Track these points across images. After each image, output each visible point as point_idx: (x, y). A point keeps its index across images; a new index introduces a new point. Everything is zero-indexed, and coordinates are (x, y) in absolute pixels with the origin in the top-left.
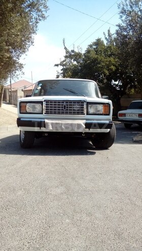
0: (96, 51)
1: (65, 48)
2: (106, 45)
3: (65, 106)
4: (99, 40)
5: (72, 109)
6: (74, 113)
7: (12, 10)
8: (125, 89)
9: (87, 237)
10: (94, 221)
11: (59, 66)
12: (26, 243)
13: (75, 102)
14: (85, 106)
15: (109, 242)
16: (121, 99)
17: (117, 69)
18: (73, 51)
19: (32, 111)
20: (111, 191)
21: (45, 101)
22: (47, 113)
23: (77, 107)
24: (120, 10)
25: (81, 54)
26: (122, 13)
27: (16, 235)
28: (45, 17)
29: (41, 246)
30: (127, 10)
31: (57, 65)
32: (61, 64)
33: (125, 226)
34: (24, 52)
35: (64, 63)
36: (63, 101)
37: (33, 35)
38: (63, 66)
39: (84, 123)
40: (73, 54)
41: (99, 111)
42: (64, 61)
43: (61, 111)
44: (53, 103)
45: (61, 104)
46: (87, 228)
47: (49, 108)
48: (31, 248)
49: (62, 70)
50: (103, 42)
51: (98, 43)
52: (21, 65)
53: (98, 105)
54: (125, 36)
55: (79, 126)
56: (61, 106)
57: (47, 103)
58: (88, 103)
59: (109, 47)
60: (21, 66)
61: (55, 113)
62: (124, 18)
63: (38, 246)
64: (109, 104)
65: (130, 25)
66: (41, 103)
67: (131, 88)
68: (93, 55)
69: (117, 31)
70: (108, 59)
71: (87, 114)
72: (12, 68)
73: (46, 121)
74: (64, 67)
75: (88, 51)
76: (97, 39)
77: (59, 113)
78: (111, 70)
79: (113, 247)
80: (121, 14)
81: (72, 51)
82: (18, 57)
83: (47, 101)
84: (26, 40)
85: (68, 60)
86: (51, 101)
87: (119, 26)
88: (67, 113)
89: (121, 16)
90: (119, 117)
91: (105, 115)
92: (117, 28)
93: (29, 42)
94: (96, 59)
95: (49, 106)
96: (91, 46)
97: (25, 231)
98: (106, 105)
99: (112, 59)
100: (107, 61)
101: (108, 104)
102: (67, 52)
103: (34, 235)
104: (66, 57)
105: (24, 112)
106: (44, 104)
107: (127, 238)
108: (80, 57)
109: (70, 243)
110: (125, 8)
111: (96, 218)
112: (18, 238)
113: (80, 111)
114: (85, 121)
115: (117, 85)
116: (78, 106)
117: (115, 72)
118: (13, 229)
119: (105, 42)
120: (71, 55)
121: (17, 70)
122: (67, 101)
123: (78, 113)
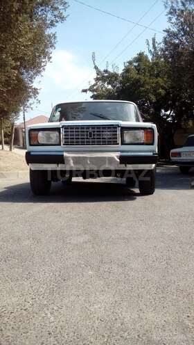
0: (138, 69)
1: (96, 68)
2: (150, 60)
3: (90, 133)
4: (141, 55)
5: (101, 137)
6: (104, 143)
7: (19, 12)
8: (179, 121)
9: (116, 291)
10: (129, 273)
11: (88, 92)
12: (30, 300)
13: (104, 127)
14: (119, 132)
15: (149, 296)
16: (175, 135)
17: (168, 94)
18: (106, 71)
19: (45, 143)
20: (155, 238)
21: (63, 127)
22: (66, 143)
23: (107, 134)
24: (168, 10)
25: (117, 75)
26: (171, 13)
27: (16, 290)
28: (63, 17)
29: (50, 303)
30: (177, 8)
31: (85, 91)
32: (91, 89)
33: (172, 278)
34: (39, 72)
35: (95, 88)
36: (88, 127)
37: (51, 50)
38: (93, 91)
39: (117, 156)
40: (106, 75)
41: (138, 139)
42: (94, 85)
43: (85, 140)
44: (74, 130)
45: (85, 130)
46: (118, 281)
47: (69, 137)
48: (35, 305)
49: (91, 97)
50: (146, 57)
51: (141, 58)
52: (35, 89)
53: (137, 131)
54: (177, 46)
55: (111, 160)
56: (85, 133)
57: (67, 130)
58: (124, 129)
59: (156, 64)
60: (35, 91)
61: (78, 143)
62: (174, 20)
63: (45, 303)
64: (153, 130)
65: (183, 29)
66: (58, 129)
67: (188, 119)
68: (134, 75)
69: (165, 39)
70: (155, 80)
71: (122, 144)
72: (23, 94)
73: (65, 154)
74: (95, 93)
75: (127, 70)
76: (139, 53)
77: (83, 143)
78: (160, 94)
79: (153, 303)
80: (170, 16)
81: (104, 71)
82: (31, 79)
83: (66, 127)
84: (40, 56)
85: (100, 83)
86: (72, 127)
87: (167, 31)
88: (93, 143)
89: (170, 18)
90: (172, 158)
91: (147, 144)
92: (165, 34)
93: (45, 57)
94: (138, 81)
95: (69, 133)
96: (130, 63)
97: (29, 285)
98: (149, 131)
99: (160, 80)
100: (153, 83)
101: (151, 129)
102: (98, 72)
103: (41, 289)
104: (97, 79)
105: (36, 143)
106: (62, 131)
107: (175, 292)
108: (116, 79)
109: (92, 299)
110: (175, 5)
111: (132, 269)
112: (18, 294)
113: (112, 140)
114: (119, 154)
115: (168, 116)
116: (109, 133)
117: (165, 98)
118: (12, 283)
119: (150, 57)
120: (105, 77)
121: (30, 97)
122: (93, 127)
123: (110, 143)
